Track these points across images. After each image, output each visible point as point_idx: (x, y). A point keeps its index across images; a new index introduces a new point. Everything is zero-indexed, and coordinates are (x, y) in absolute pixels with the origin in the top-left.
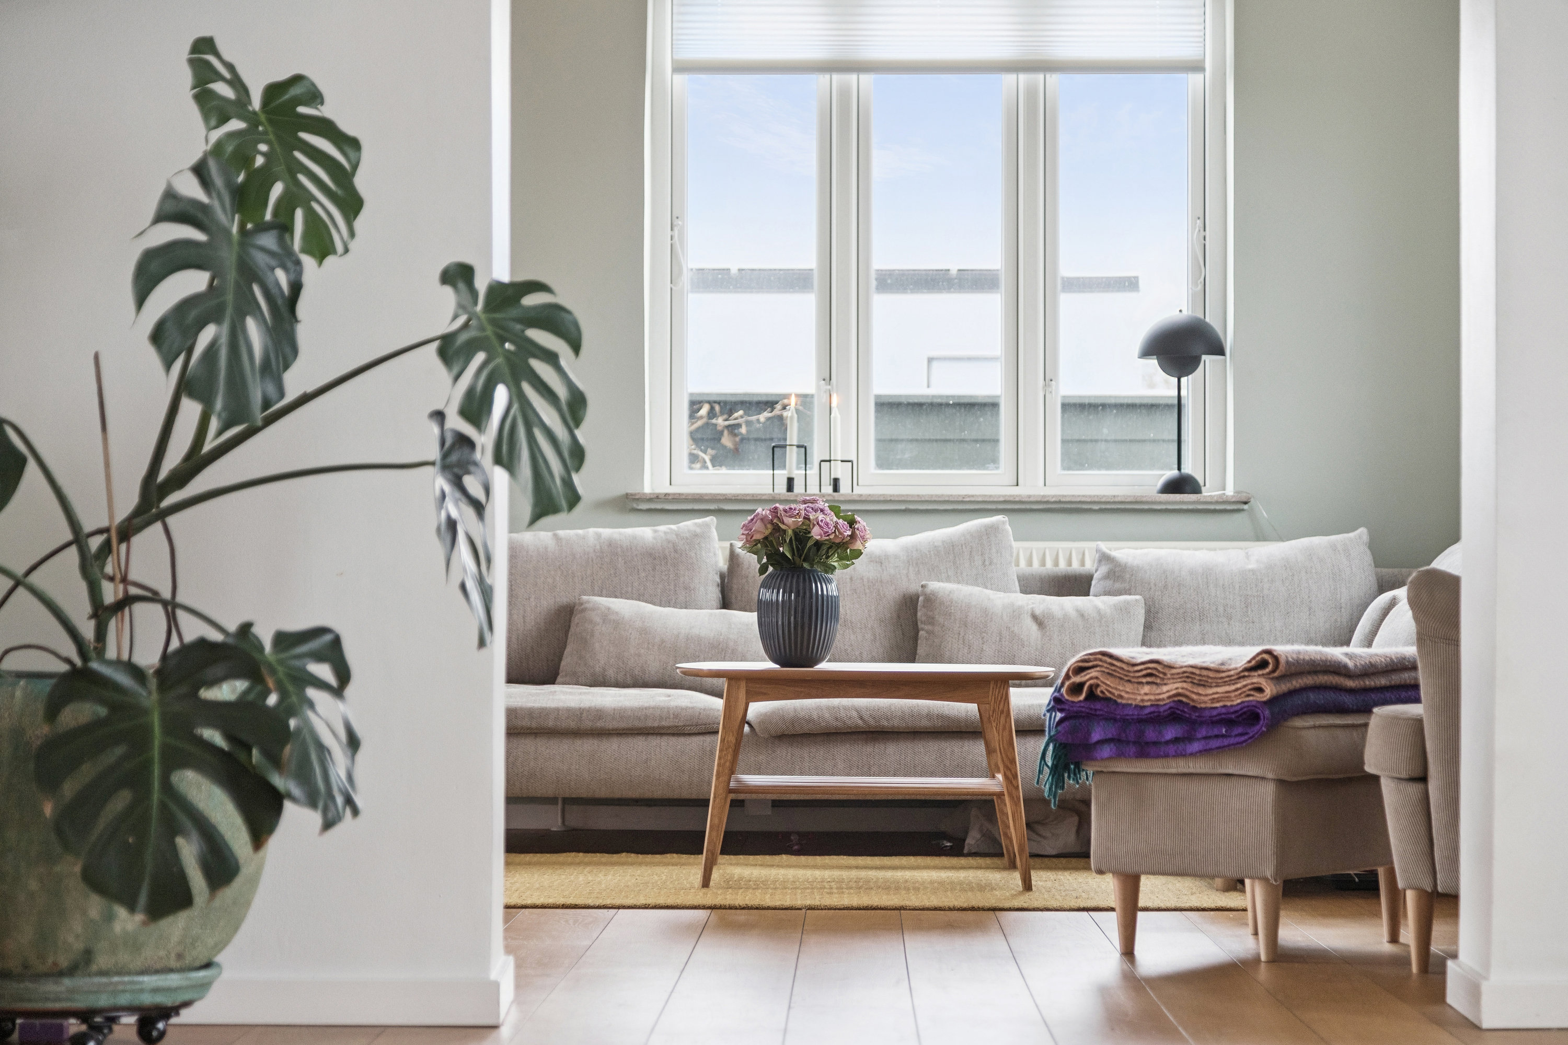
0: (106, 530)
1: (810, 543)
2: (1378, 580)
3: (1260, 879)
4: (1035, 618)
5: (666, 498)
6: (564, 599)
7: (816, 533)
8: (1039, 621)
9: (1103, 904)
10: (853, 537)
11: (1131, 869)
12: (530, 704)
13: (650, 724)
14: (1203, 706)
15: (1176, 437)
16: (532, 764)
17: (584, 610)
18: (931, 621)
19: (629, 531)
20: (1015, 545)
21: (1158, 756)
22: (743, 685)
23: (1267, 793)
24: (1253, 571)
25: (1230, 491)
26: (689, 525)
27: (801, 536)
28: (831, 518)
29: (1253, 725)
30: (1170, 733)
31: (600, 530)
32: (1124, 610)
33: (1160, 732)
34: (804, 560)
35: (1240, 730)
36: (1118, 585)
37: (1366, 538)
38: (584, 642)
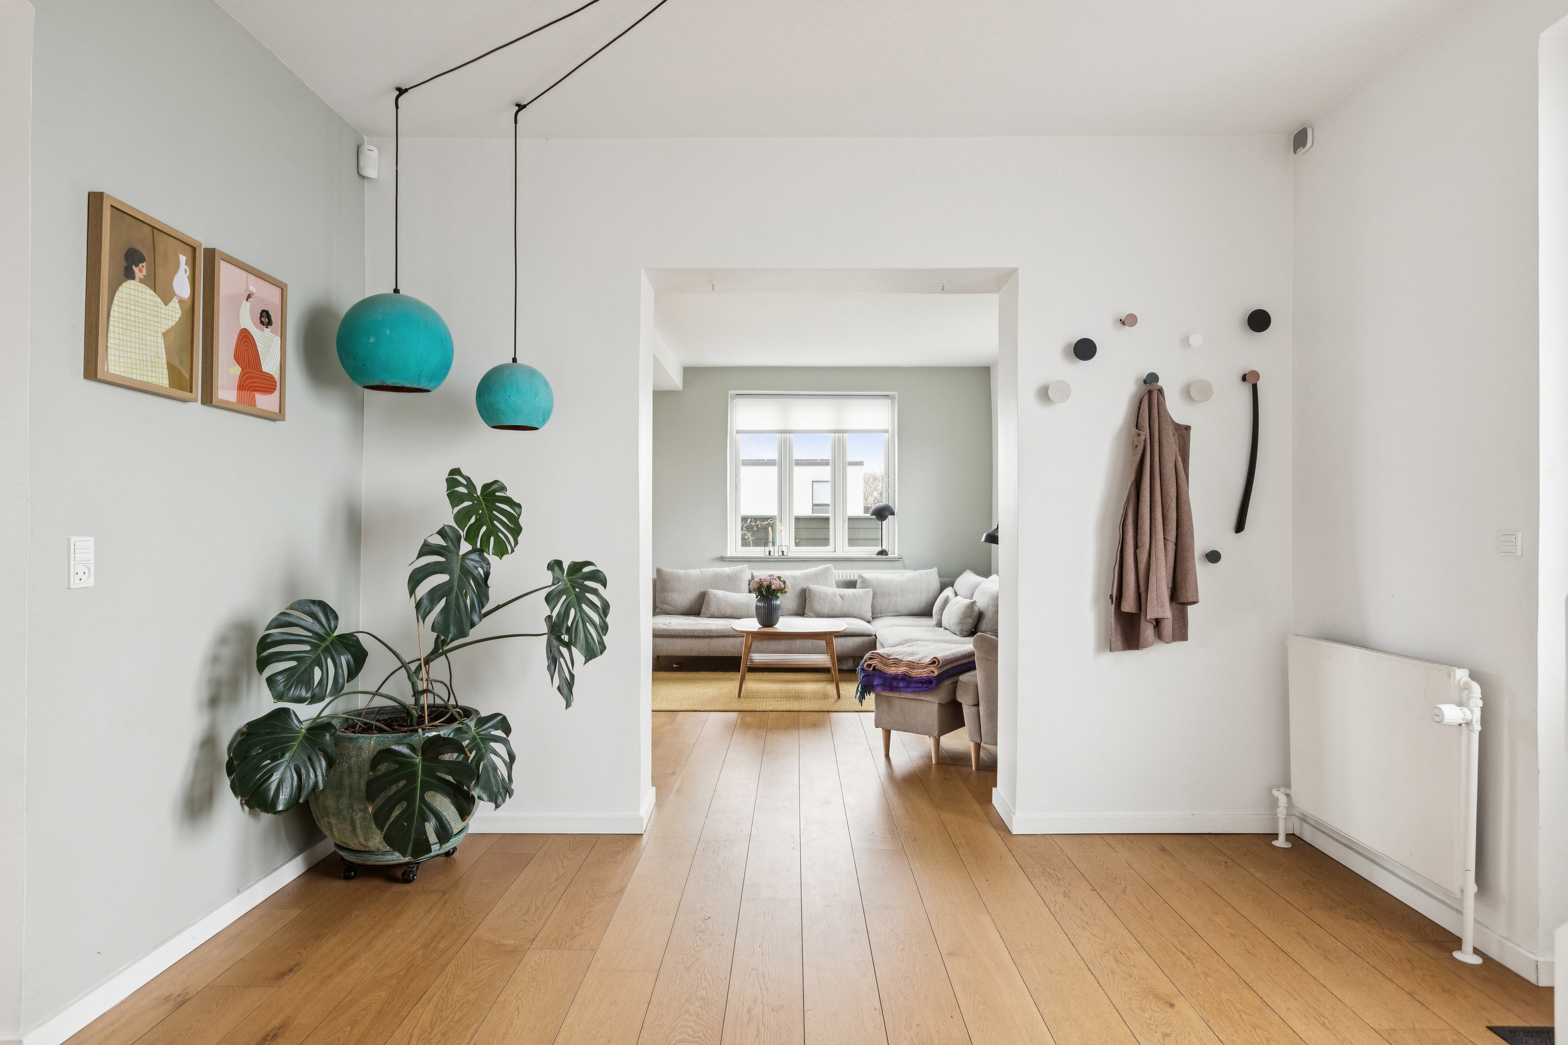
0: (419, 660)
1: (772, 589)
2: (941, 584)
3: (933, 736)
4: (840, 596)
5: (734, 557)
6: (703, 590)
7: (773, 587)
8: (842, 597)
9: (870, 710)
10: (785, 587)
11: (888, 728)
12: (690, 628)
13: (725, 634)
14: (913, 676)
15: (881, 539)
16: (691, 646)
17: (708, 594)
18: (810, 597)
19: (722, 569)
20: (834, 571)
21: (897, 691)
22: (750, 635)
23: (935, 708)
25: (896, 555)
26: (740, 567)
27: (769, 587)
28: (778, 582)
29: (930, 684)
30: (901, 685)
31: (714, 569)
32: (865, 593)
33: (898, 683)
34: (770, 595)
35: (926, 686)
36: (864, 585)
37: (937, 571)
38: (708, 604)
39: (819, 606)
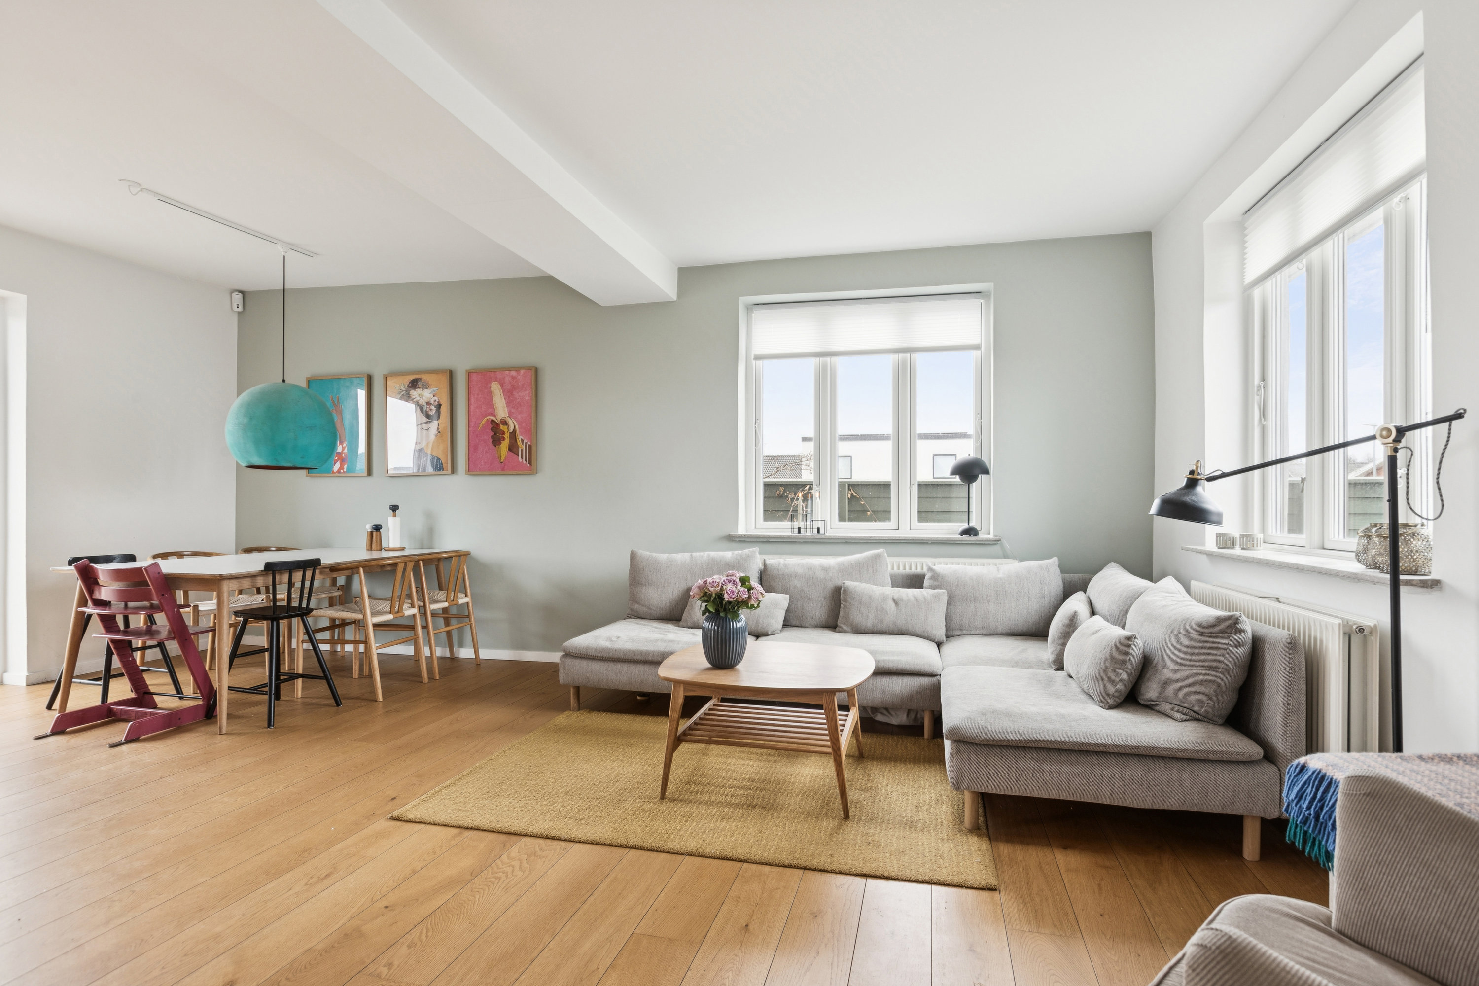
1: (725, 603)
2: (1063, 584)
4: (894, 600)
5: (747, 536)
8: (896, 602)
10: (749, 597)
15: (967, 510)
18: (846, 600)
20: (891, 559)
24: (1001, 579)
25: (991, 536)
26: (747, 551)
32: (937, 597)
36: (935, 583)
37: (1057, 562)
39: (858, 616)
